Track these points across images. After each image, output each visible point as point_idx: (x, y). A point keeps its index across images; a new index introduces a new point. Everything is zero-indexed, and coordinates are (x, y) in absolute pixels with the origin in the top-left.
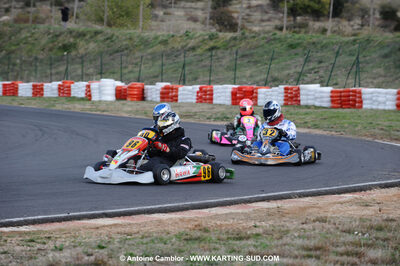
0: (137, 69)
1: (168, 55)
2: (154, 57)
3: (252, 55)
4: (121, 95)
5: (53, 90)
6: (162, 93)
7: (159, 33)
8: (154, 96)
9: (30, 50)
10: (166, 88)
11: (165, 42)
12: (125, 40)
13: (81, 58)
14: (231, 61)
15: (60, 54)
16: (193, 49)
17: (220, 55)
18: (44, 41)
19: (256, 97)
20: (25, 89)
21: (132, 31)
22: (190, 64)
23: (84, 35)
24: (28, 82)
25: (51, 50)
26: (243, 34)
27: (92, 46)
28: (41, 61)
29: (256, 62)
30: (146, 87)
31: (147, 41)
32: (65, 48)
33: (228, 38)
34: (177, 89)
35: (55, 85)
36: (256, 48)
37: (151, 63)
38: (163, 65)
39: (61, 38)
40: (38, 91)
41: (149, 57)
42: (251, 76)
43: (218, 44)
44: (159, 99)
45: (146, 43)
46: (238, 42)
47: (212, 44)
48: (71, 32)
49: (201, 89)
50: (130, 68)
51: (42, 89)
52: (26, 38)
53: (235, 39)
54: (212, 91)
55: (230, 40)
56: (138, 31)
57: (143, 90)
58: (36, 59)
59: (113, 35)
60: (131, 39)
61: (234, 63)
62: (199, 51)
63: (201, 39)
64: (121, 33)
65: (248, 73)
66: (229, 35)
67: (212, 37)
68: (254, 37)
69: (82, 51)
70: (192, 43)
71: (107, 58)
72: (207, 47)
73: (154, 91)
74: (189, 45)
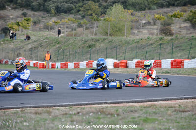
0: (124, 55)
1: (139, 48)
2: (132, 49)
3: (181, 46)
4: (116, 66)
5: (84, 65)
6: (136, 64)
7: (135, 38)
8: (132, 66)
9: (74, 49)
10: (138, 62)
11: (138, 42)
12: (118, 42)
13: (98, 51)
14: (170, 50)
15: (87, 49)
16: (152, 44)
17: (165, 47)
18: (80, 44)
19: (183, 65)
20: (71, 65)
21: (122, 38)
22: (150, 52)
23: (99, 40)
24: (72, 62)
25: (83, 48)
26: (177, 37)
27: (102, 45)
28: (79, 53)
29: (183, 50)
30: (128, 62)
31: (129, 42)
32: (90, 47)
33: (169, 39)
34: (143, 62)
35: (85, 62)
36: (183, 43)
37: (131, 52)
38: (136, 53)
39: (88, 42)
40: (77, 66)
41: (130, 49)
42: (181, 56)
43: (164, 42)
44: (134, 67)
45: (128, 43)
46: (174, 41)
47: (161, 42)
48: (92, 39)
49: (155, 61)
50: (121, 55)
51: (79, 65)
52: (72, 43)
53: (172, 39)
54: (161, 62)
55: (170, 40)
56: (125, 37)
57: (127, 63)
58: (76, 52)
59: (112, 40)
60: (121, 41)
61: (172, 51)
62: (155, 46)
63: (155, 40)
64: (116, 39)
65: (179, 55)
66: (170, 37)
67: (161, 39)
68: (182, 38)
69: (98, 47)
70: (151, 42)
71: (109, 51)
72: (159, 44)
73: (132, 64)
74: (150, 43)
